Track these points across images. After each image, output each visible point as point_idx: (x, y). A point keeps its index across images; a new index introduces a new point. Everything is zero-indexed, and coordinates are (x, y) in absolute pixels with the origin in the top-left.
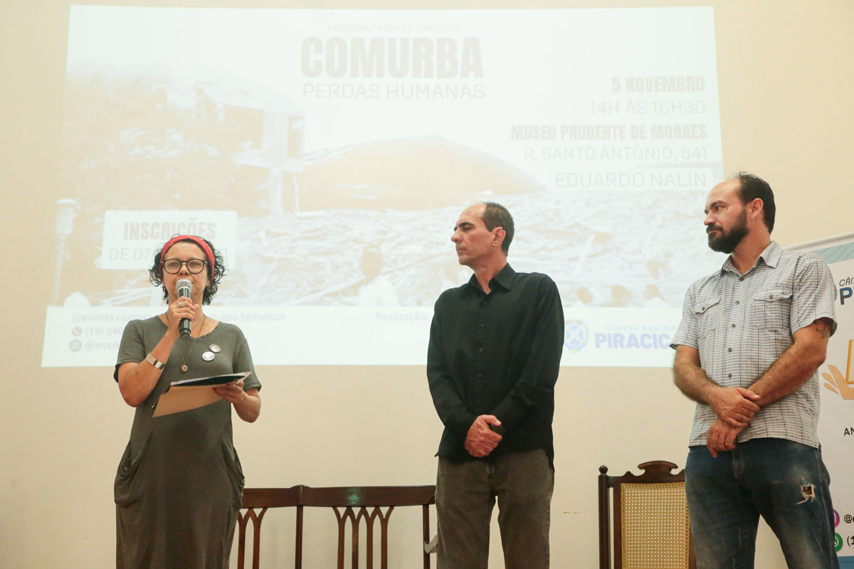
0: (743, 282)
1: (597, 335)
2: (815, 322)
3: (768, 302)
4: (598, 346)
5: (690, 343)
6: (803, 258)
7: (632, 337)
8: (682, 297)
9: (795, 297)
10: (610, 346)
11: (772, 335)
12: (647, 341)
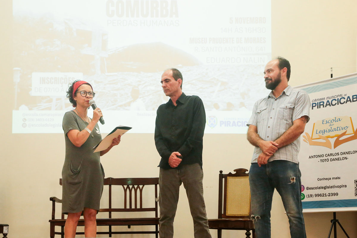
0: (276, 101)
1: (221, 122)
2: (302, 117)
3: (285, 109)
4: (221, 126)
5: (254, 124)
6: (300, 92)
7: (234, 122)
8: (252, 107)
9: (295, 108)
10: (225, 126)
11: (285, 122)
12: (239, 124)
